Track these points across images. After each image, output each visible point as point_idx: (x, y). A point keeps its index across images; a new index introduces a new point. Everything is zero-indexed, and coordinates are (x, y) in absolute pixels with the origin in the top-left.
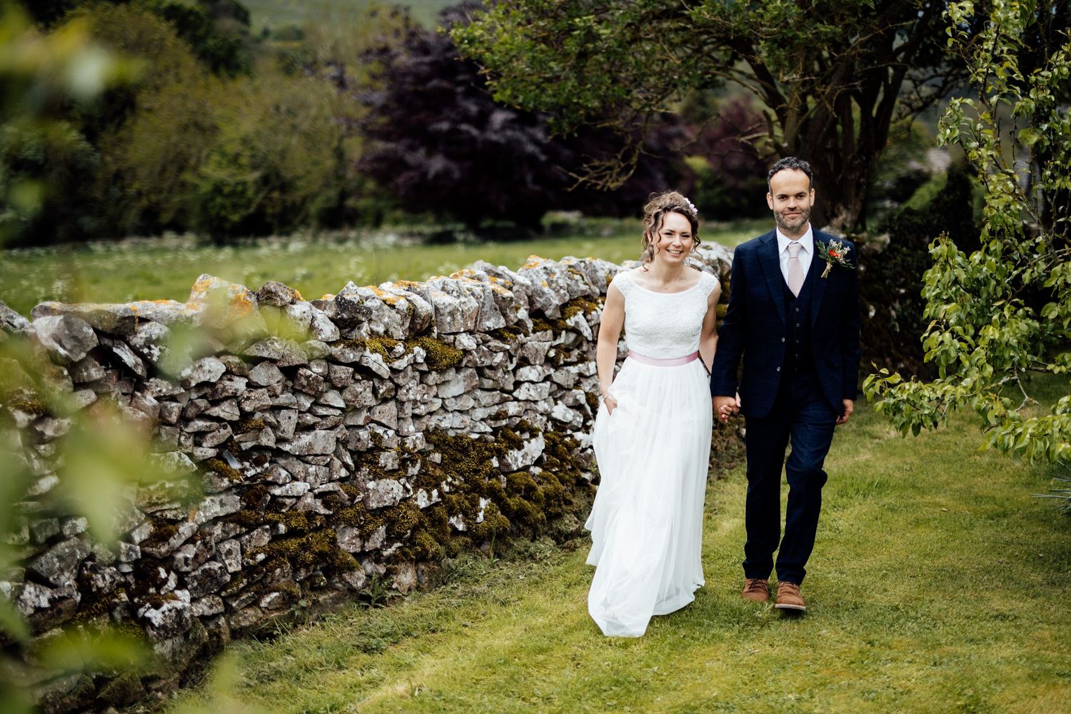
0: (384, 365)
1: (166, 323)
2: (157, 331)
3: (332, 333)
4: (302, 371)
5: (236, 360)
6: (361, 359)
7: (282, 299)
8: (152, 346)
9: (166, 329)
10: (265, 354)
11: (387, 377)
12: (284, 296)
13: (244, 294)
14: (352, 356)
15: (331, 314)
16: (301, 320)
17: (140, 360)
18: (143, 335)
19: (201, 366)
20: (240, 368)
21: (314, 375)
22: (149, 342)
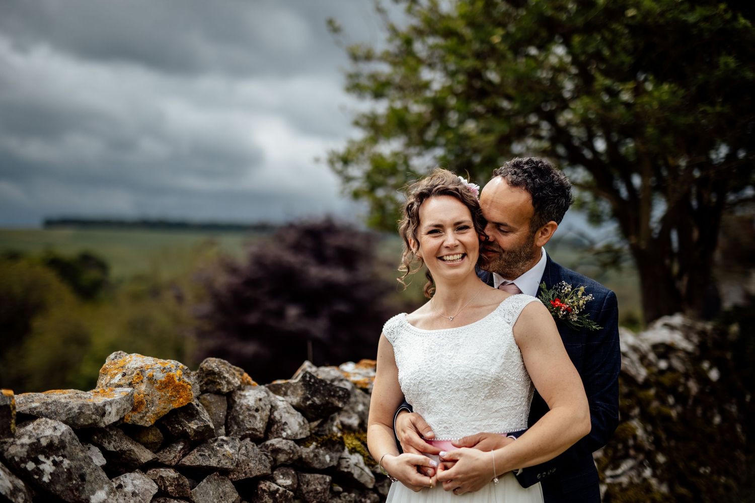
0: (367, 470)
1: (64, 418)
2: (49, 432)
3: (301, 427)
4: (264, 486)
5: (172, 474)
6: (339, 464)
7: (229, 383)
8: (42, 458)
9: (64, 428)
10: (213, 462)
11: (371, 486)
12: (231, 378)
13: (179, 372)
14: (328, 458)
15: (295, 400)
16: (257, 410)
17: (20, 483)
18: (25, 440)
19: (120, 487)
20: (178, 485)
21: (281, 489)
22: (37, 450)
